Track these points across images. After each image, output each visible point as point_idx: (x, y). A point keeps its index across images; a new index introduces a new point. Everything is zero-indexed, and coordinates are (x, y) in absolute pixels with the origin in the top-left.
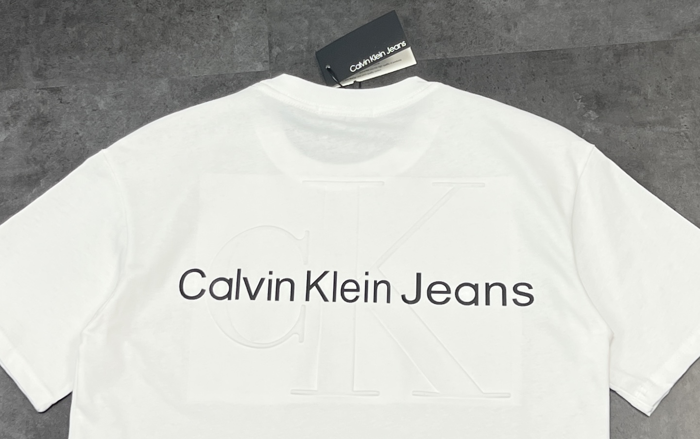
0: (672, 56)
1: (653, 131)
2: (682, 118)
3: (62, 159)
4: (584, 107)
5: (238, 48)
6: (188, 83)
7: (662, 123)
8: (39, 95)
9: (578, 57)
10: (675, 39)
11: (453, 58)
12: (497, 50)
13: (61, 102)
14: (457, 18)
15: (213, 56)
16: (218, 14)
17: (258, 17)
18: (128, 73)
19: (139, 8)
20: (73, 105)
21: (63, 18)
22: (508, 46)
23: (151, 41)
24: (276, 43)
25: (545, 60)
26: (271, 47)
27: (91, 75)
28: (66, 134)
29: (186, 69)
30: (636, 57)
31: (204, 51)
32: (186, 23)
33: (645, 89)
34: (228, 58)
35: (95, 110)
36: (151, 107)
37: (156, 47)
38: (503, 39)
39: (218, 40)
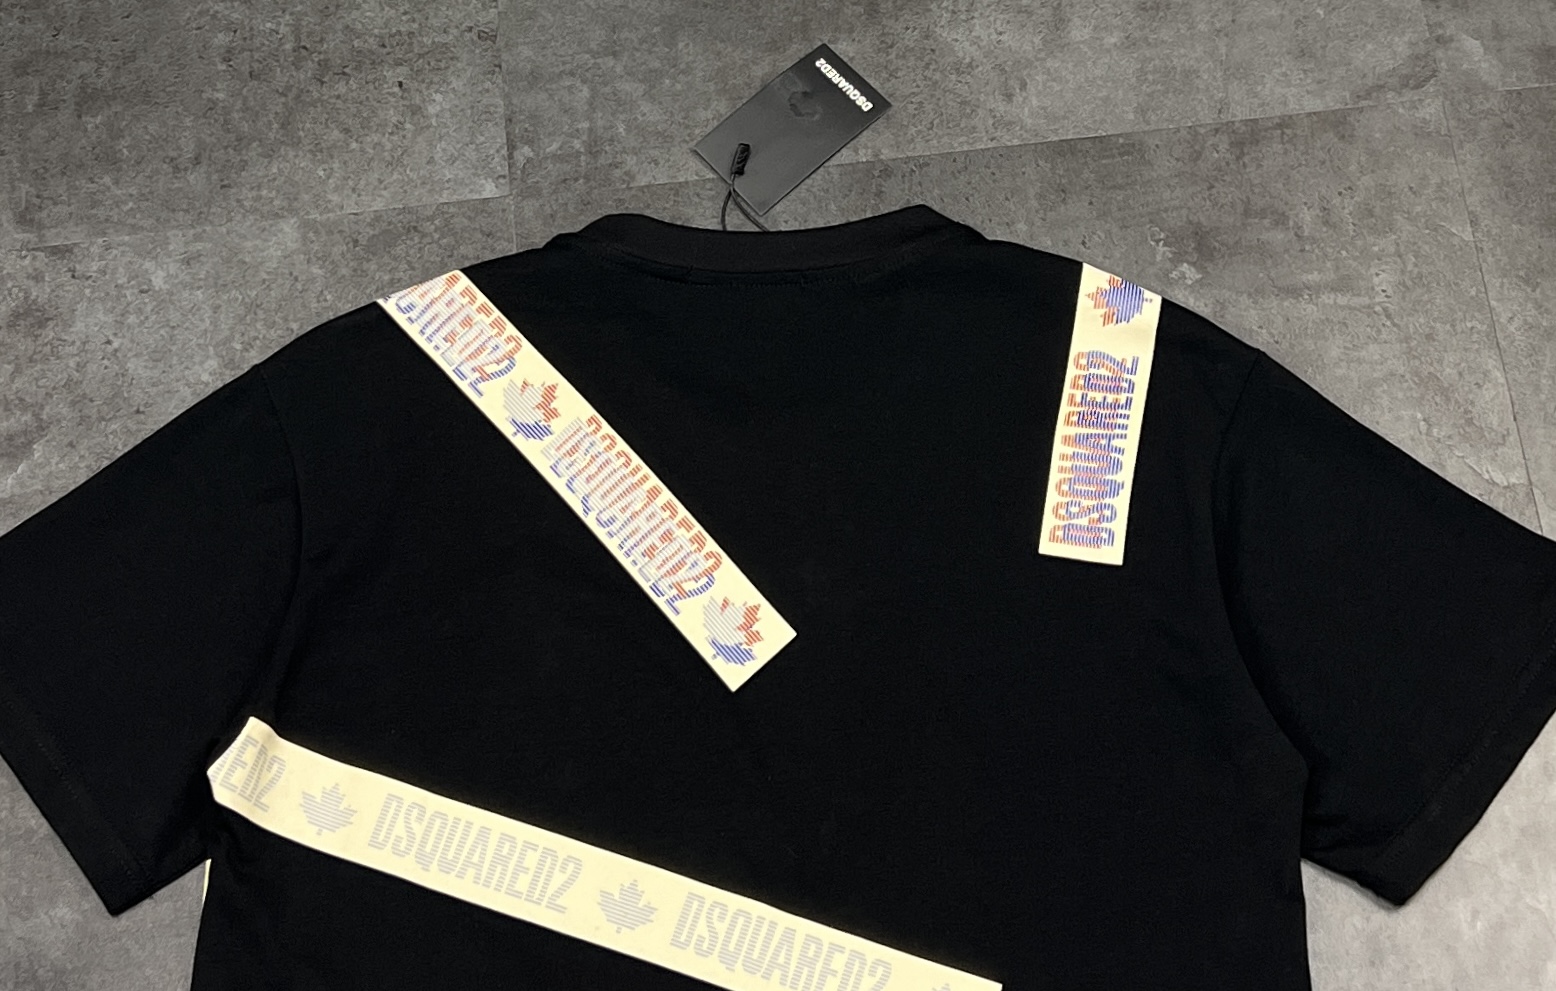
0: (1351, 143)
1: (1317, 305)
2: (1377, 275)
3: (78, 399)
4: (1170, 256)
5: (444, 150)
6: (340, 228)
7: (1334, 289)
8: (27, 262)
9: (1155, 151)
10: (1357, 106)
11: (894, 160)
12: (985, 139)
13: (73, 277)
14: (899, 74)
15: (390, 168)
16: (400, 79)
17: (483, 82)
18: (212, 210)
19: (235, 70)
20: (99, 282)
21: (74, 96)
22: (1009, 130)
23: (260, 141)
24: (522, 137)
25: (1086, 158)
26: (511, 147)
27: (135, 218)
28: (84, 343)
29: (335, 198)
30: (1278, 147)
31: (372, 159)
32: (333, 101)
33: (1297, 215)
34: (422, 172)
35: (146, 292)
36: (264, 281)
37: (271, 153)
38: (998, 115)
39: (401, 133)
